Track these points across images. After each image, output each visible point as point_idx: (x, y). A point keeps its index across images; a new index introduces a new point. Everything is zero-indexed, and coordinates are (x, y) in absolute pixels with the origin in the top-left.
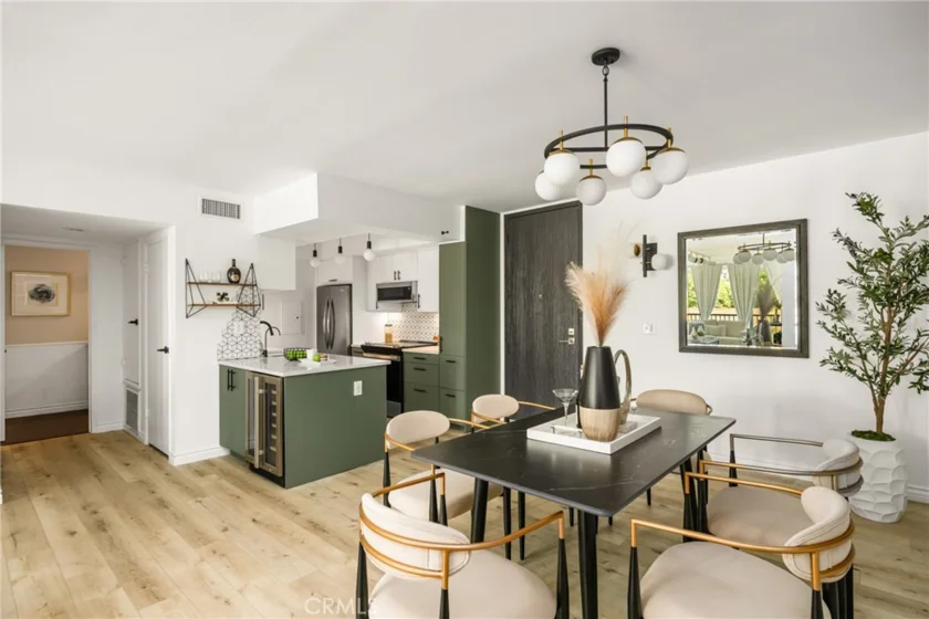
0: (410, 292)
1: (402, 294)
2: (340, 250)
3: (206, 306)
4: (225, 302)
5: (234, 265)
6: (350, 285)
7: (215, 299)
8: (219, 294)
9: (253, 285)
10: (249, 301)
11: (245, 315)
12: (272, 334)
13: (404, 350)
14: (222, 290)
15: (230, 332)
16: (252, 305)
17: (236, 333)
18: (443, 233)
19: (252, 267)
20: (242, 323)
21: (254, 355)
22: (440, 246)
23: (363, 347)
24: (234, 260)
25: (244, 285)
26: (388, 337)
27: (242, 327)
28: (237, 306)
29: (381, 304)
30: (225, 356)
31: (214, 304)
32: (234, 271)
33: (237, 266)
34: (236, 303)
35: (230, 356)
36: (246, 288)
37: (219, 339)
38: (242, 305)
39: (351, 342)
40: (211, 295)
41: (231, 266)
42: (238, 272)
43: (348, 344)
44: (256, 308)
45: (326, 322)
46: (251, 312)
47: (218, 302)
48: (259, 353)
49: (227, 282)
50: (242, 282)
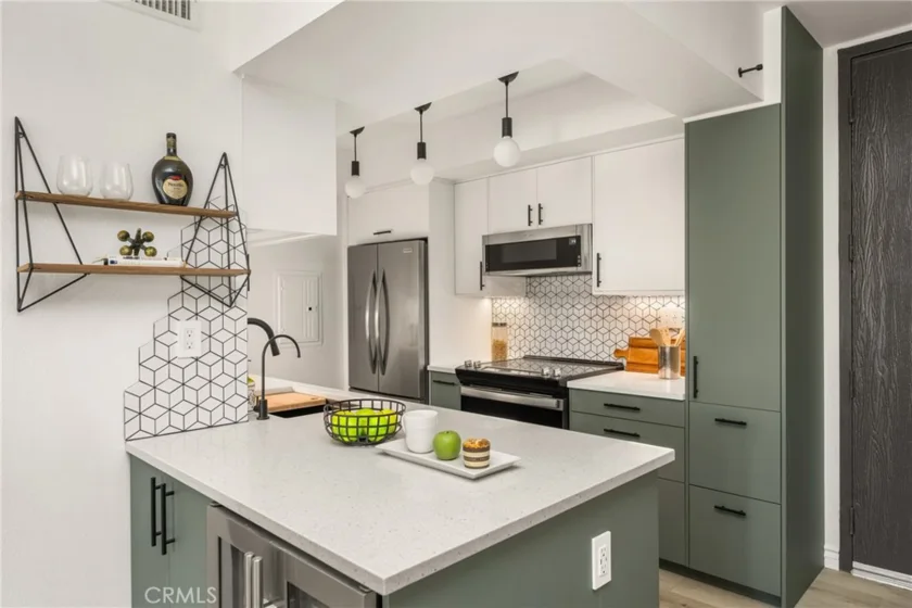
0: (577, 249)
1: (553, 256)
2: (422, 151)
3: (85, 271)
4: (143, 261)
5: (172, 150)
6: (426, 240)
7: (112, 250)
8: (125, 236)
9: (226, 217)
10: (218, 261)
11: (204, 302)
12: (275, 352)
13: (570, 384)
14: (134, 225)
15: (162, 351)
16: (226, 273)
17: (180, 352)
18: (741, 72)
19: (224, 163)
20: (197, 326)
21: (230, 414)
22: (688, 126)
23: (459, 372)
24: (171, 136)
25: (203, 215)
26: (499, 348)
27: (198, 337)
28: (183, 274)
29: (489, 279)
30: (148, 425)
31: (108, 268)
32: (170, 168)
33: (183, 155)
34: (177, 262)
35: (162, 423)
36: (208, 223)
37: (129, 375)
38: (197, 272)
39: (427, 362)
40: (100, 240)
41: (162, 153)
42: (184, 174)
43: (422, 362)
44: (239, 280)
45: (372, 318)
46: (223, 292)
47: (122, 261)
48: (245, 409)
49: (151, 199)
50: (197, 202)
